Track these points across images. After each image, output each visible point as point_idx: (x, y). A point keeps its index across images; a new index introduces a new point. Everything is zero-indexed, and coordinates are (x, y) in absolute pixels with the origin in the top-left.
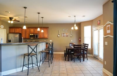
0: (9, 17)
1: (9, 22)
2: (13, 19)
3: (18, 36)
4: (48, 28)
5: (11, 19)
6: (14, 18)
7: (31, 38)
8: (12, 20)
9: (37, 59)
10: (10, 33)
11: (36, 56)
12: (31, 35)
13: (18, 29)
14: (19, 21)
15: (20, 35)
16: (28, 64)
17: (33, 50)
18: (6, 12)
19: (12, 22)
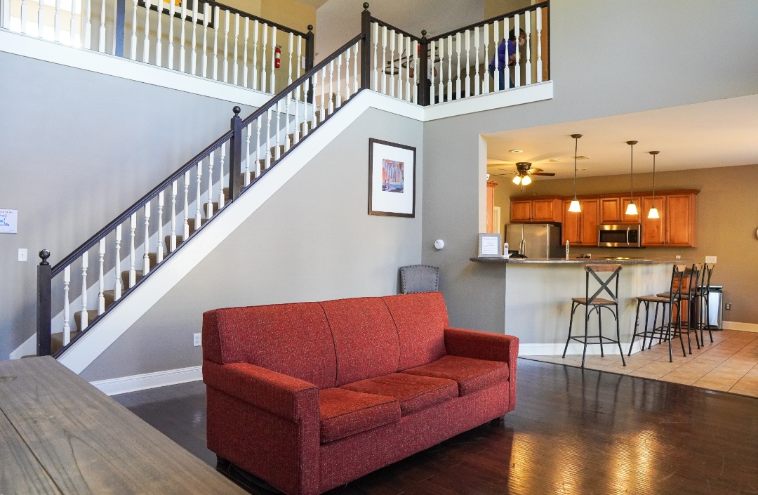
0: (514, 163)
1: (517, 180)
2: (531, 171)
3: (546, 231)
4: (696, 192)
5: (522, 169)
6: (536, 165)
7: (609, 245)
8: (526, 174)
9: (617, 318)
10: (514, 221)
11: (613, 308)
12: (607, 228)
13: (546, 204)
14: (553, 175)
15: (557, 228)
16: (586, 337)
17: (604, 286)
18: (510, 151)
19: (527, 181)
